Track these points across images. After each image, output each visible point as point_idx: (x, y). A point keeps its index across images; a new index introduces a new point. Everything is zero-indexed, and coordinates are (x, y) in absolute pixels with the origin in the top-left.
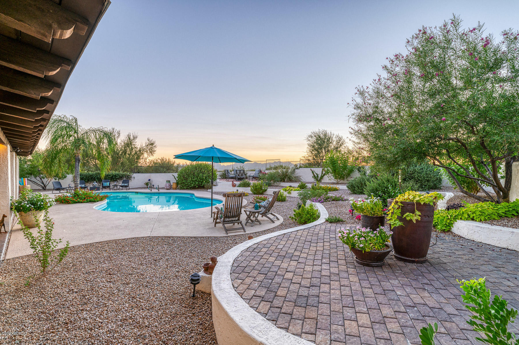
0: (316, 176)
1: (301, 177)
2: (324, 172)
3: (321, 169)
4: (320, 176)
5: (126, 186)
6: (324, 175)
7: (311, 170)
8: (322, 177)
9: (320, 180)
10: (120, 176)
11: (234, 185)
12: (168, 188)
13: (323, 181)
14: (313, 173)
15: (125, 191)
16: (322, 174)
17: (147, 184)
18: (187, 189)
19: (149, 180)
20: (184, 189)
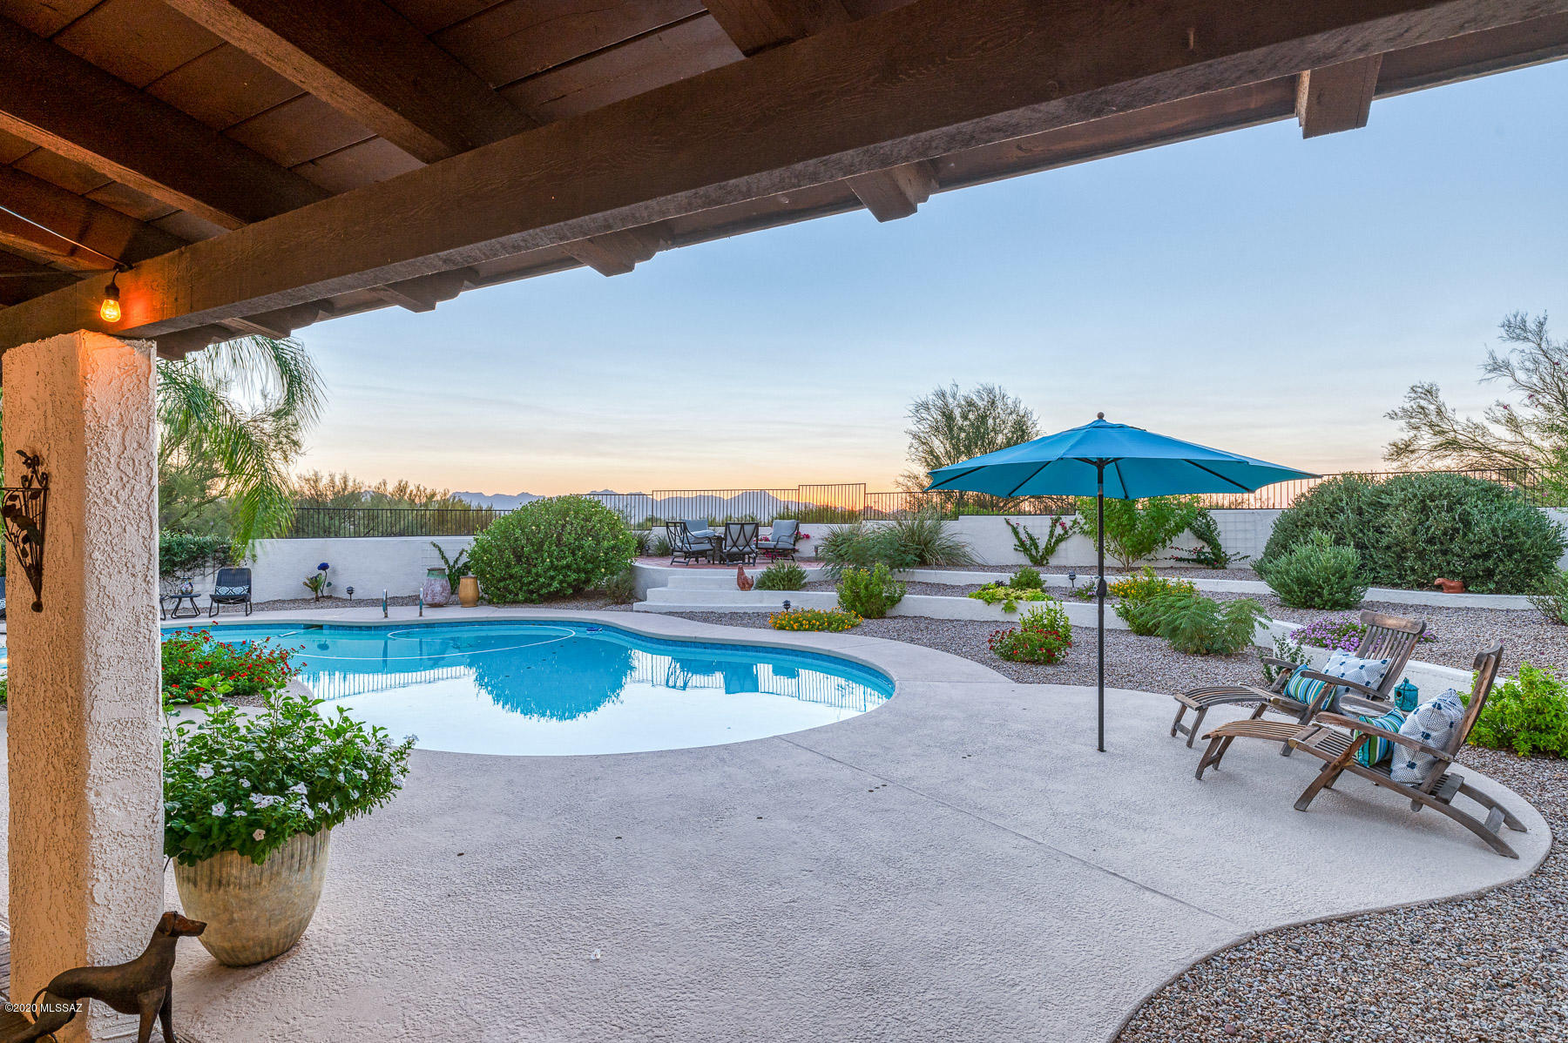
0: (1028, 542)
1: (967, 549)
2: (1059, 530)
3: (1046, 521)
4: (1042, 544)
5: (243, 599)
6: (1060, 539)
7: (1008, 523)
8: (1050, 550)
9: (1043, 557)
10: (189, 552)
11: (744, 584)
12: (438, 599)
13: (1053, 561)
14: (1015, 532)
15: (240, 618)
16: (1051, 535)
17: (314, 584)
18: (529, 601)
19: (324, 567)
20: (515, 603)
